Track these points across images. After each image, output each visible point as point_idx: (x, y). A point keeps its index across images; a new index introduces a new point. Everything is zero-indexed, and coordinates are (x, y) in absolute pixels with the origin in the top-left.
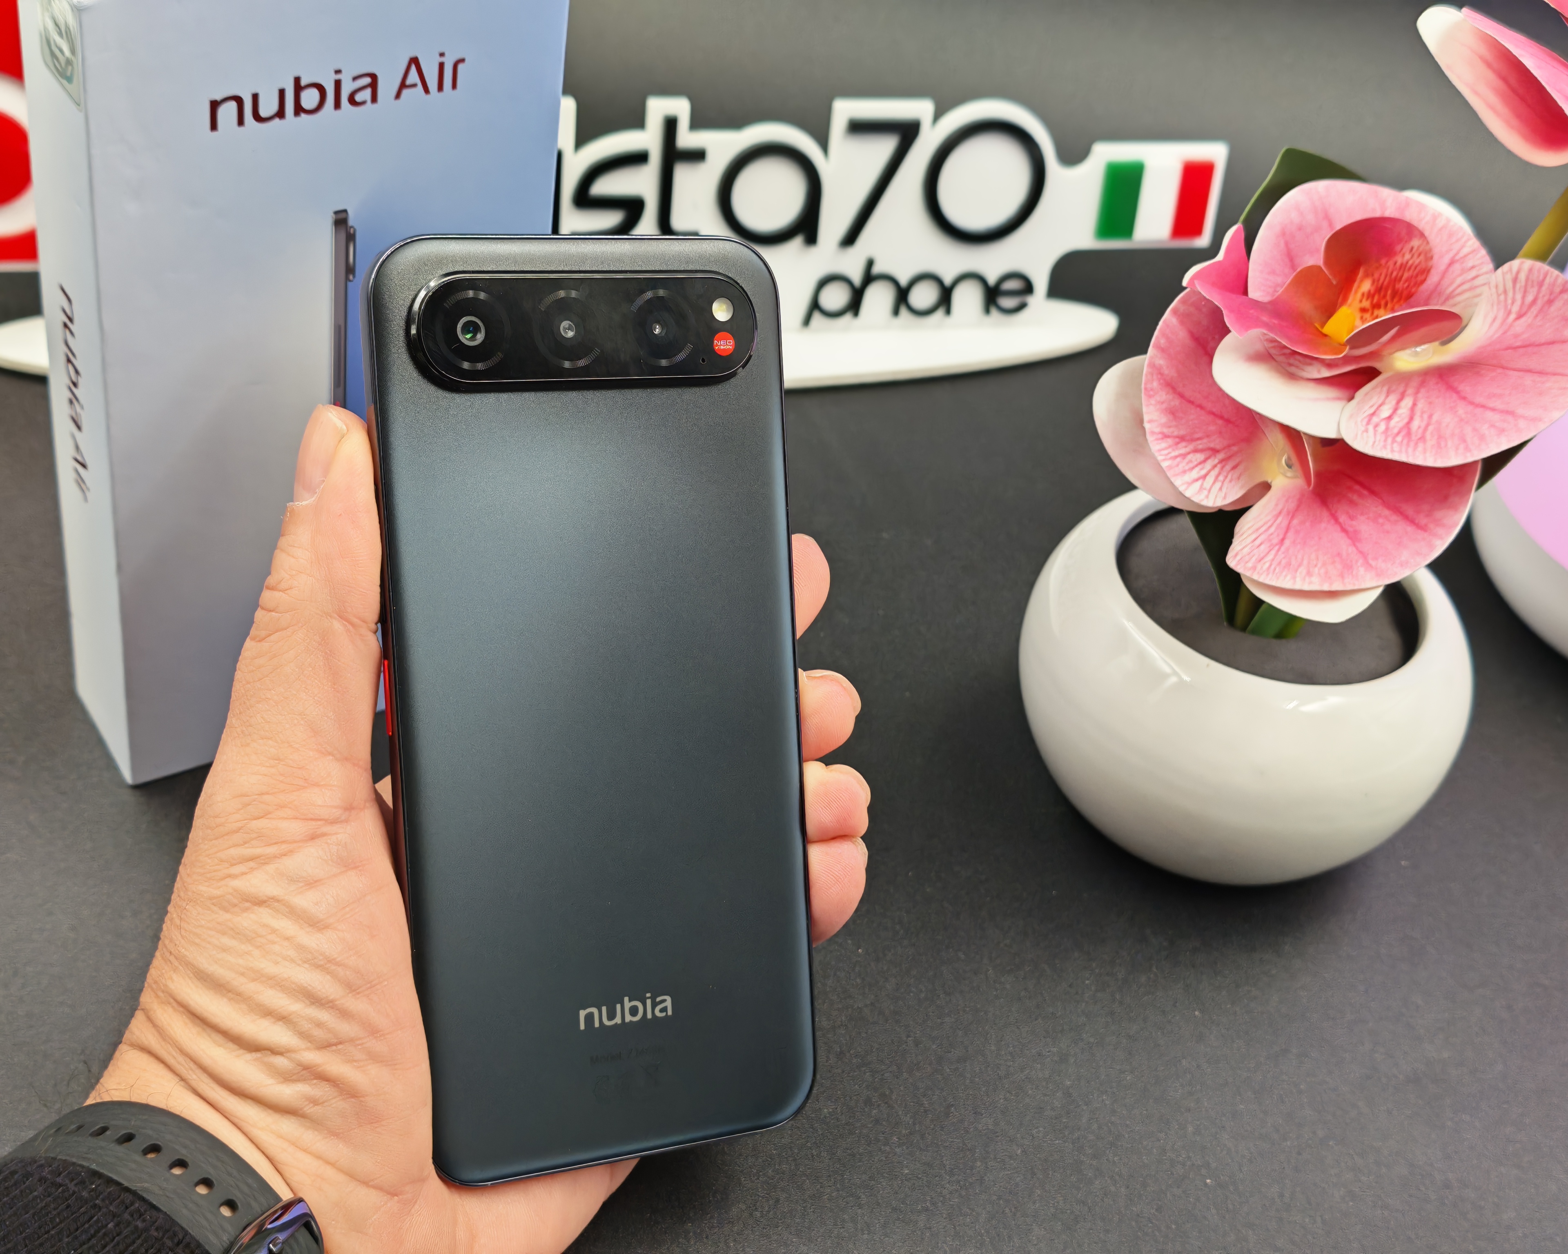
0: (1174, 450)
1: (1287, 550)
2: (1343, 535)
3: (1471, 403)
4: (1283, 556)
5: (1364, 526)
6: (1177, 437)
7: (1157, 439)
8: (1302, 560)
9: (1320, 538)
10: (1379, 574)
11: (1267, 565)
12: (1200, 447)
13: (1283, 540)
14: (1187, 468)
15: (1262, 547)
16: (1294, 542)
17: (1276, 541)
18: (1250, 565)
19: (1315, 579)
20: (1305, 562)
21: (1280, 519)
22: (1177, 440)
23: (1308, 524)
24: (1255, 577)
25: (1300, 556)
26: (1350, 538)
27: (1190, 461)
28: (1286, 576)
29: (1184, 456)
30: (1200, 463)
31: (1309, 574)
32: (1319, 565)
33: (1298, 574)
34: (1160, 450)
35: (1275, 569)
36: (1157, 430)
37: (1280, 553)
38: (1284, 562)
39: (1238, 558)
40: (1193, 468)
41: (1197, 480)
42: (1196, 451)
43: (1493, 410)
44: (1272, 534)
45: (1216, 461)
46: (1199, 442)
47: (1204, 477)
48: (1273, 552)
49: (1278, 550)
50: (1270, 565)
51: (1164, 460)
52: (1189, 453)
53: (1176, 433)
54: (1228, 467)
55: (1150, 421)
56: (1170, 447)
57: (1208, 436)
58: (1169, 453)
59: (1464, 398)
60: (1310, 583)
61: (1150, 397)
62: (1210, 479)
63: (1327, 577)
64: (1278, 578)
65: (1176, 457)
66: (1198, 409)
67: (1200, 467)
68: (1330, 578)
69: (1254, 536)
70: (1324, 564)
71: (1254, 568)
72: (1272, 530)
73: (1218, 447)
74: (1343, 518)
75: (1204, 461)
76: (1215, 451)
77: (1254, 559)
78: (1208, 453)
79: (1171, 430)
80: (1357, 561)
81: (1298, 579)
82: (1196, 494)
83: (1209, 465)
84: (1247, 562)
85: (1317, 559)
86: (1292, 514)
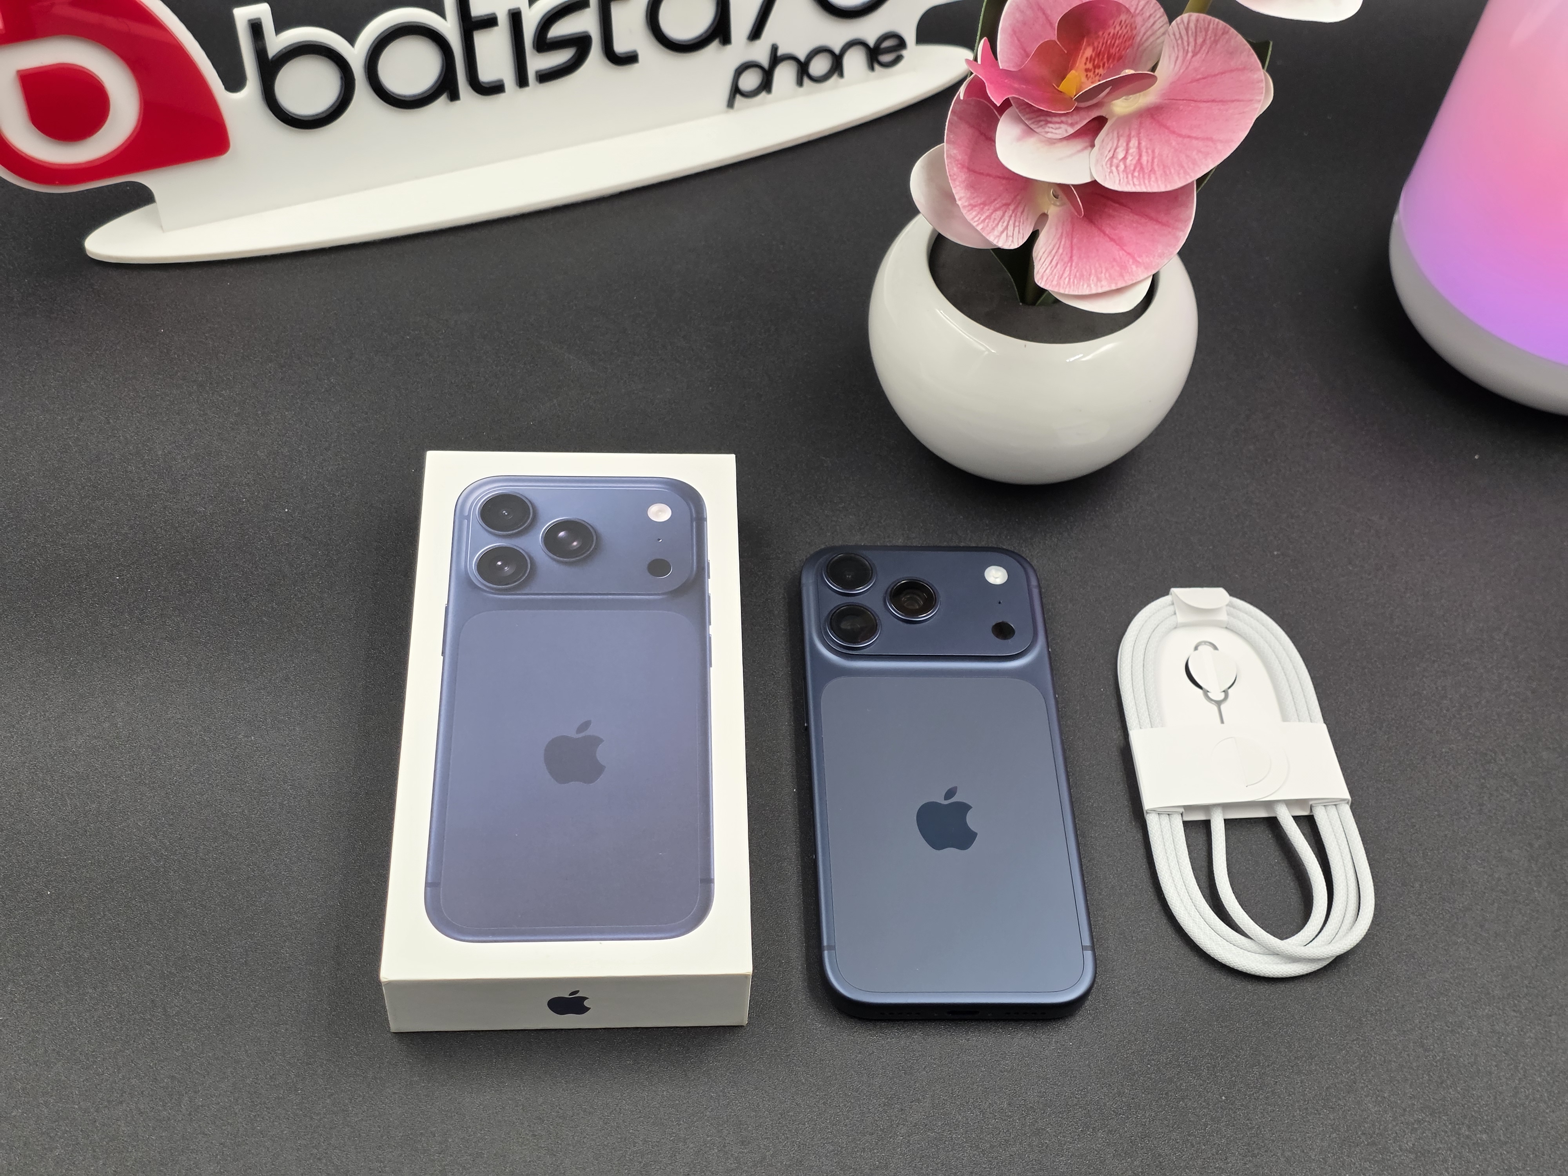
0: (982, 215)
1: (1077, 264)
2: (1112, 243)
3: (1180, 135)
4: (1076, 270)
5: (1126, 234)
7: (969, 211)
8: (1090, 270)
9: (1097, 250)
11: (1067, 279)
12: (998, 205)
13: (1071, 257)
14: (994, 226)
15: (1059, 266)
16: (1080, 256)
17: (1066, 259)
19: (1104, 283)
20: (1093, 271)
21: (1064, 238)
22: (982, 206)
23: (1085, 241)
24: (1062, 291)
25: (1088, 267)
26: (1117, 244)
27: (995, 219)
28: (1083, 285)
29: (989, 217)
30: (1001, 219)
31: (1099, 280)
32: (1104, 271)
33: (1091, 282)
35: (1074, 281)
36: (966, 204)
37: (1073, 268)
38: (1078, 274)
39: (1045, 279)
40: (998, 224)
43: (1196, 138)
44: (1062, 254)
46: (996, 202)
47: (1007, 228)
48: (1068, 269)
49: (1071, 266)
50: (1070, 279)
51: (978, 225)
52: (992, 213)
53: (979, 202)
54: (1019, 214)
55: (960, 200)
56: (979, 213)
57: (1000, 195)
58: (980, 218)
59: (1174, 132)
60: (1102, 287)
61: (954, 180)
62: (1011, 228)
63: (1111, 279)
64: (1078, 289)
65: (985, 220)
66: (988, 177)
68: (1114, 279)
69: (1050, 259)
70: (1107, 270)
72: (1061, 251)
73: (1009, 201)
75: (1003, 216)
76: (1007, 205)
77: (1056, 277)
78: (1003, 208)
79: (976, 200)
80: (1128, 261)
82: (1006, 242)
86: (1071, 235)
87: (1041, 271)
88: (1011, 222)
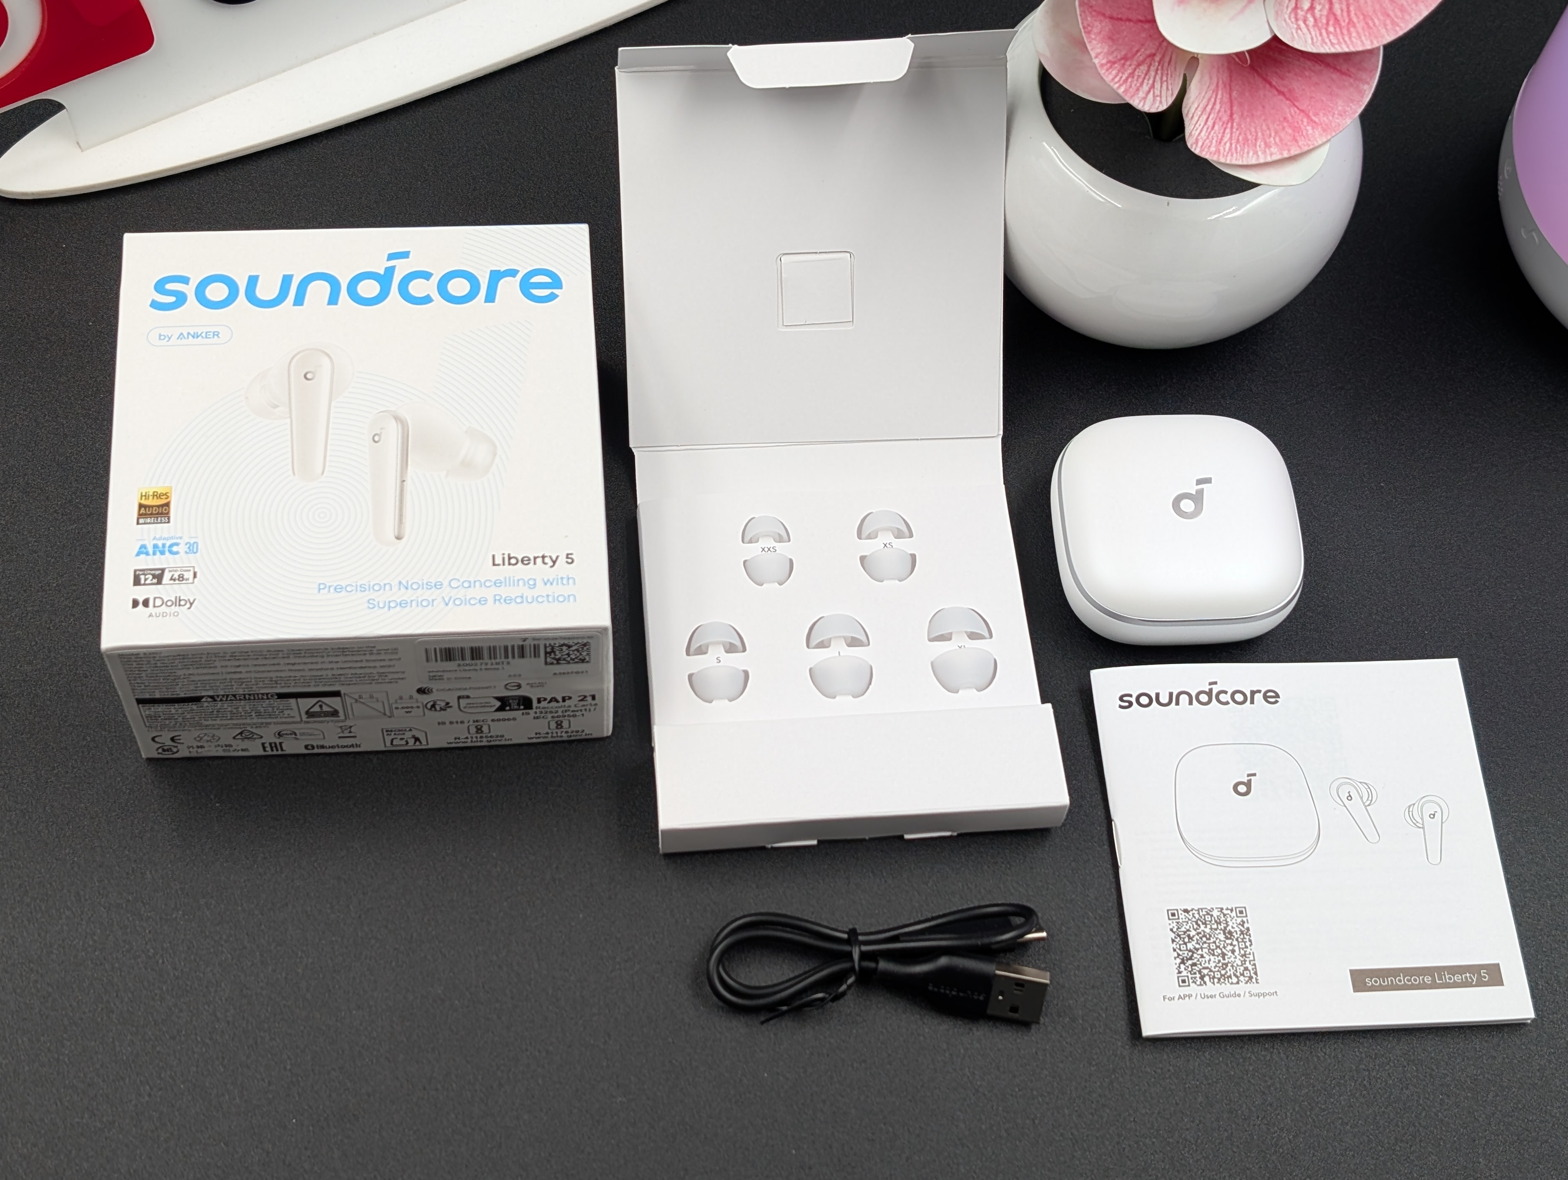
0: (1123, 73)
1: (1239, 125)
2: (1281, 97)
4: (1238, 132)
5: (1297, 86)
6: (1122, 59)
7: (1107, 70)
8: (1256, 132)
9: (1264, 107)
10: (1326, 129)
11: (1228, 144)
12: (1141, 58)
13: (1231, 115)
14: (1138, 85)
15: (1216, 127)
16: (1242, 115)
17: (1225, 118)
18: (1213, 149)
19: (1274, 149)
20: (1260, 134)
21: (1220, 93)
22: (1122, 62)
23: (1247, 94)
25: (1253, 130)
26: (1287, 99)
27: (1139, 76)
28: (1248, 153)
29: (1132, 75)
30: (1146, 74)
31: (1267, 145)
32: (1273, 135)
33: (1258, 148)
34: (1113, 79)
35: (1236, 148)
36: (1104, 61)
37: (1234, 130)
38: (1241, 138)
39: (1200, 144)
40: (1143, 82)
41: (1149, 92)
42: (1139, 65)
44: (1219, 111)
45: (1157, 64)
46: (1139, 54)
47: (1153, 86)
48: (1228, 131)
49: (1232, 127)
50: (1231, 144)
51: (1119, 87)
52: (1135, 70)
53: (1119, 57)
54: (1166, 64)
55: (1096, 57)
57: (1143, 45)
58: (1121, 77)
60: (1271, 154)
61: (1088, 33)
62: (1158, 85)
63: (1283, 145)
64: (1242, 157)
65: (1127, 79)
66: (1127, 23)
67: (1147, 77)
68: (1286, 144)
69: (1204, 117)
70: (1276, 133)
71: (1218, 153)
72: (1218, 107)
73: (1153, 51)
74: (1275, 81)
75: (1148, 70)
76: (1152, 56)
77: (1214, 141)
78: (1148, 61)
79: (1115, 54)
80: (1302, 121)
81: (1260, 153)
82: (1152, 105)
83: (1152, 73)
84: (1210, 147)
85: (1269, 129)
86: (1231, 87)
87: (1195, 133)
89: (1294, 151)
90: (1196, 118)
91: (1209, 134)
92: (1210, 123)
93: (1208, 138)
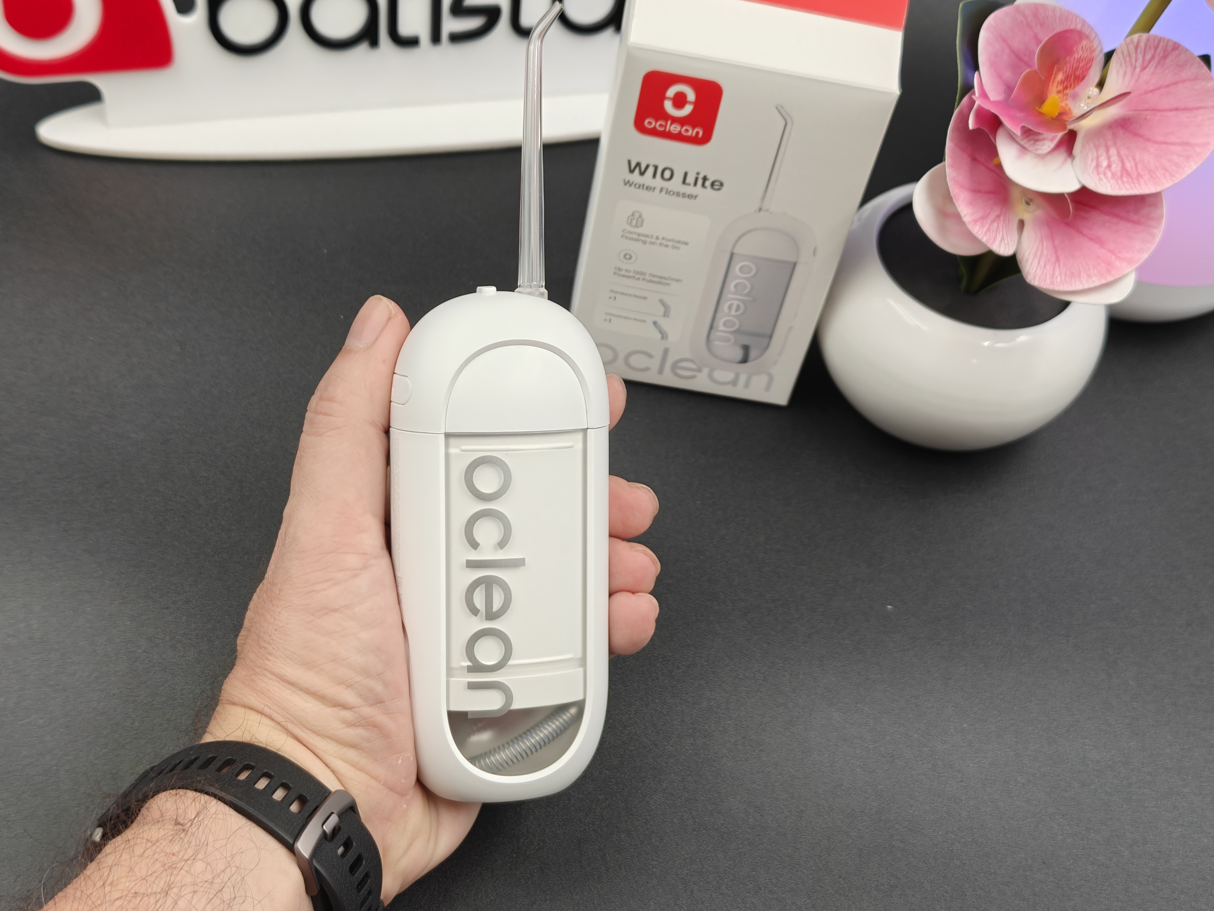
0: (984, 227)
1: (1064, 263)
2: (1093, 243)
3: (1156, 142)
4: (1065, 269)
5: (1102, 233)
6: (982, 217)
7: (973, 226)
8: (1079, 268)
9: (1081, 250)
10: (1130, 262)
11: (1059, 279)
12: (993, 218)
13: (1057, 257)
14: (994, 237)
15: (1048, 267)
16: (1065, 257)
17: (1053, 259)
18: (1048, 281)
20: (1082, 269)
21: (1045, 243)
22: (982, 219)
23: (1066, 242)
24: (1057, 288)
25: (1076, 266)
26: (1097, 243)
27: (994, 229)
28: (1074, 283)
29: (989, 230)
30: (997, 229)
31: (1089, 276)
32: (1091, 268)
33: (1082, 278)
34: (978, 232)
35: (1066, 280)
36: (970, 220)
37: (1062, 267)
38: (1068, 272)
39: (1036, 279)
40: (996, 234)
41: (1001, 241)
43: (1173, 144)
44: (1047, 255)
45: (1002, 223)
46: (990, 215)
47: (1003, 238)
48: (1057, 268)
49: (1059, 266)
50: (1061, 277)
51: (983, 238)
52: (991, 224)
53: (980, 216)
54: (1007, 223)
55: (965, 216)
56: (981, 226)
57: (992, 209)
58: (983, 230)
59: (1148, 140)
60: (1093, 282)
61: (958, 199)
62: (1005, 237)
63: (1100, 275)
64: (1072, 285)
65: (986, 233)
66: (979, 194)
67: (998, 231)
68: (1103, 274)
69: (1036, 261)
70: (1094, 267)
71: (1052, 283)
72: (1045, 252)
73: (999, 213)
74: (1085, 231)
75: (998, 226)
76: (998, 217)
77: (1048, 276)
78: (997, 220)
79: (977, 214)
80: (1111, 257)
81: (1084, 283)
82: (1005, 250)
83: (1001, 229)
84: (1045, 280)
85: (1088, 265)
86: (1052, 237)
87: (1032, 272)
88: (1004, 232)
89: (1110, 279)
90: (1030, 262)
91: (1043, 271)
92: (1042, 264)
93: (1042, 274)
